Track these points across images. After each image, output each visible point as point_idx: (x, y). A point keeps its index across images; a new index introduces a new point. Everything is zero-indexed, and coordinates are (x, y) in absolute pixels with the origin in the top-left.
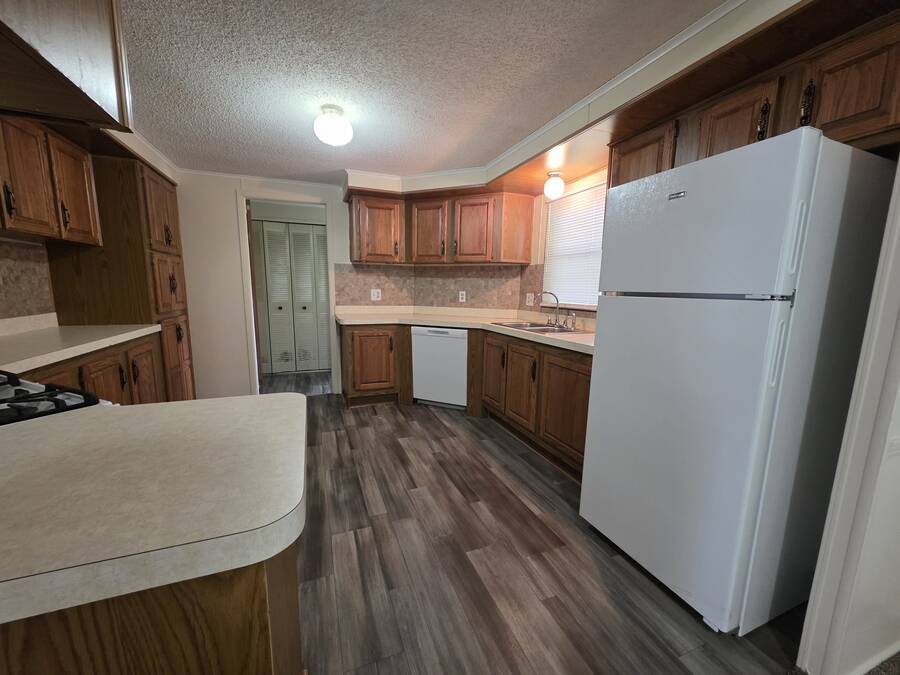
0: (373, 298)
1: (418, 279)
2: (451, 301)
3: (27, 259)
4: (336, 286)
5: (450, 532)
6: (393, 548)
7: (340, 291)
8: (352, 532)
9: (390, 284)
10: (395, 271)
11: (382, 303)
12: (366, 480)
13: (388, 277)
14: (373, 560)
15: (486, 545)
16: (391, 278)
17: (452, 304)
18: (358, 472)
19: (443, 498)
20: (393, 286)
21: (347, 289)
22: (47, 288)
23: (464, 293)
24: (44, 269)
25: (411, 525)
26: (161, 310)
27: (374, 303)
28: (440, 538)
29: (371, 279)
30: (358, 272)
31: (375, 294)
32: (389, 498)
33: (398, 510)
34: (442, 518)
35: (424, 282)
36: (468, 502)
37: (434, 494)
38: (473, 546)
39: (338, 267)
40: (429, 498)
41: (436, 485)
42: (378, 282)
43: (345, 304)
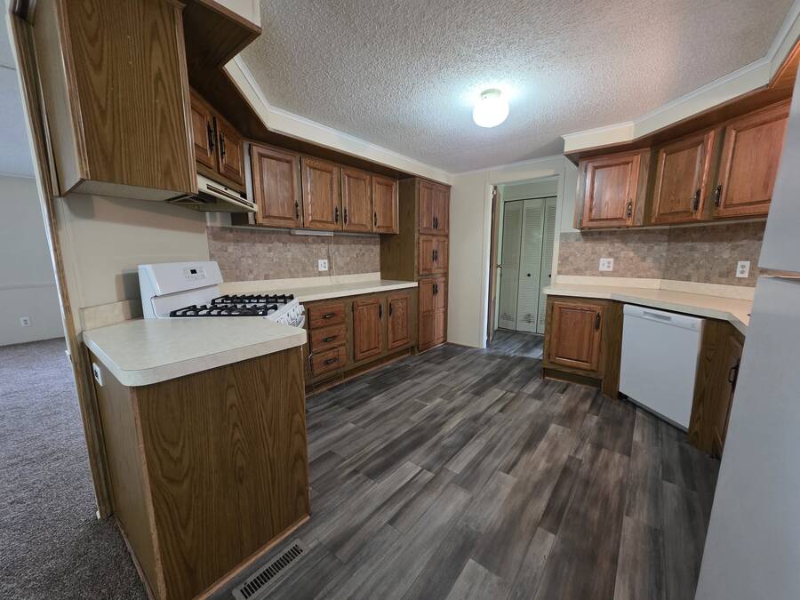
0: (602, 268)
1: (673, 243)
2: (721, 275)
3: (370, 244)
4: (560, 256)
5: (483, 530)
6: (427, 501)
7: (564, 260)
8: (420, 468)
9: (628, 252)
10: (637, 236)
11: (614, 273)
12: (478, 441)
13: (626, 244)
14: (408, 496)
15: (498, 574)
16: (629, 245)
17: (724, 280)
18: (482, 431)
19: (519, 499)
20: (631, 254)
21: (571, 259)
22: (378, 259)
23: (748, 264)
24: (377, 249)
25: (461, 497)
26: (421, 273)
27: (603, 274)
28: (467, 526)
29: (602, 247)
30: (586, 241)
31: (606, 264)
32: (475, 465)
33: (469, 479)
34: (491, 515)
35: (681, 248)
36: (539, 524)
37: (515, 490)
38: (483, 561)
39: (564, 236)
40: (506, 491)
41: (530, 485)
42: (610, 250)
43: (567, 273)
